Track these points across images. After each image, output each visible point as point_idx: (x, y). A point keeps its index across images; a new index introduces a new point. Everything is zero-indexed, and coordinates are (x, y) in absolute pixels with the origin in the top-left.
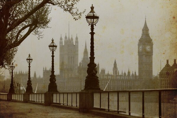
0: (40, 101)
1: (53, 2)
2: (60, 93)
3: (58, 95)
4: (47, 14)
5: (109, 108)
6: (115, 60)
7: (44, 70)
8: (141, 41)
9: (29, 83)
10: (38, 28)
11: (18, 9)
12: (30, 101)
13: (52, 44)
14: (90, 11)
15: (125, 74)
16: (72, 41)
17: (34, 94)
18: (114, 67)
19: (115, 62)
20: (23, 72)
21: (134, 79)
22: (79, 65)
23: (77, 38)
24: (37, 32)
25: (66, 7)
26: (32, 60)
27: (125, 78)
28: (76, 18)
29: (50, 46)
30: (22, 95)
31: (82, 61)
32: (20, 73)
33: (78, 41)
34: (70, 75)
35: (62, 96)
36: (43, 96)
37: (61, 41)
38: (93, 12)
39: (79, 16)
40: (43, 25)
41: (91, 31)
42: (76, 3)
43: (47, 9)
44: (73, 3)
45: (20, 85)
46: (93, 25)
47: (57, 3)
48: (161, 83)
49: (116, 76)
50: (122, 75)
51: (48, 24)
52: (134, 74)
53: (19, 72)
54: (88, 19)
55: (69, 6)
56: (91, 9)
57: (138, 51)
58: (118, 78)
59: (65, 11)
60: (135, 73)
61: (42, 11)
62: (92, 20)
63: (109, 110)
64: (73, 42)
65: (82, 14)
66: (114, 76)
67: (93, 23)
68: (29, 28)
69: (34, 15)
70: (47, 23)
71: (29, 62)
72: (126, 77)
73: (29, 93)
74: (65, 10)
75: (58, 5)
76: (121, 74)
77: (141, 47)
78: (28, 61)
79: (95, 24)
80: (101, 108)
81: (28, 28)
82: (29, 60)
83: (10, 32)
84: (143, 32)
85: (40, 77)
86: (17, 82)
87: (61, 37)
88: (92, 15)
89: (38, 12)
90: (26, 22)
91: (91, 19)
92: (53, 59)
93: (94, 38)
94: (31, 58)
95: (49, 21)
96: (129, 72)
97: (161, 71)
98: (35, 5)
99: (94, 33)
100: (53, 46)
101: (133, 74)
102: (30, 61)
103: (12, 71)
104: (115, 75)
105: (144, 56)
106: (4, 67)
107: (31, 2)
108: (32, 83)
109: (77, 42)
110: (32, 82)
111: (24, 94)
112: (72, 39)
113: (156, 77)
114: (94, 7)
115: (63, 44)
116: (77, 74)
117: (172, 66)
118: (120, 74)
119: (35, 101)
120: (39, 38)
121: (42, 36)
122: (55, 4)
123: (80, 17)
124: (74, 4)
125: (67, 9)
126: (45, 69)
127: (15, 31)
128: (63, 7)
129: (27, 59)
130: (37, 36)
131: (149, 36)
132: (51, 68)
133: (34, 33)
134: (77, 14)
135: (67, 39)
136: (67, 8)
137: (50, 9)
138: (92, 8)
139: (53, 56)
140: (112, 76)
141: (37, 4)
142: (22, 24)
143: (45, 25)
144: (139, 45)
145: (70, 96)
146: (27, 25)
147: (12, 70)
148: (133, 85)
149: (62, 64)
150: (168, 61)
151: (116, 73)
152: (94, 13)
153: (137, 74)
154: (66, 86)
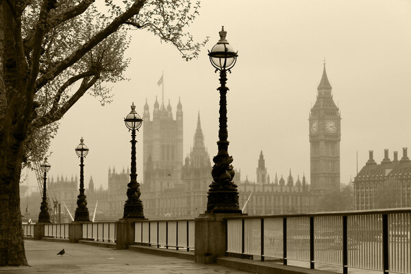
0: (106, 238)
1: (138, 21)
2: (150, 222)
3: (146, 226)
4: (120, 49)
5: (262, 253)
6: (261, 152)
7: (109, 174)
8: (315, 111)
9: (82, 199)
10: (103, 81)
11: (59, 38)
12: (83, 239)
13: (132, 116)
14: (218, 41)
15: (282, 181)
16: (169, 113)
17: (93, 224)
18: (259, 166)
19: (261, 156)
20: (66, 179)
21: (301, 191)
22: (184, 163)
23: (180, 106)
24: (100, 89)
25: (165, 32)
26: (87, 150)
27: (282, 189)
28: (187, 57)
29: (127, 120)
30: (67, 227)
31: (192, 154)
32: (60, 180)
33: (182, 113)
34: (165, 184)
35: (154, 227)
36: (113, 227)
37: (146, 112)
38: (224, 44)
39: (194, 51)
40: (113, 75)
41: (220, 85)
42: (187, 23)
43: (121, 39)
44: (180, 22)
45: (60, 205)
46: (225, 71)
47: (146, 23)
48: (358, 199)
49: (264, 186)
50: (276, 185)
51: (123, 72)
52: (301, 181)
53: (58, 179)
54: (213, 58)
55: (173, 28)
56: (221, 36)
57: (310, 132)
58: (268, 191)
59: (163, 41)
60: (304, 178)
61: (111, 44)
62: (223, 60)
63: (263, 258)
64: (171, 114)
65: (201, 48)
66: (258, 185)
67: (225, 66)
68: (82, 80)
69: (93, 52)
70: (121, 69)
71: (82, 155)
72: (284, 188)
73: (81, 222)
74: (164, 38)
75: (149, 27)
76: (274, 182)
77: (315, 125)
78: (80, 152)
79: (229, 69)
80: (245, 253)
81: (80, 81)
82: (82, 150)
83: (43, 89)
84: (320, 93)
85: (101, 188)
86: (55, 200)
87: (146, 103)
88: (223, 50)
89: (101, 45)
90: (75, 68)
91: (220, 58)
92: (134, 148)
93: (227, 99)
94: (84, 147)
95: (124, 67)
96: (290, 178)
97: (358, 175)
98: (95, 31)
99: (227, 89)
100: (135, 120)
101: (298, 181)
102: (84, 152)
103: (45, 175)
104: (262, 184)
105: (322, 143)
106: (29, 165)
107: (87, 25)
108: (87, 201)
109: (180, 114)
110: (87, 199)
111: (70, 225)
112: (170, 108)
113: (347, 188)
114: (226, 33)
115: (151, 119)
116: (180, 182)
117: (380, 163)
118: (271, 182)
119: (93, 240)
120: (103, 102)
121: (109, 99)
122: (141, 25)
123: (196, 54)
124: (182, 24)
125: (169, 35)
126: (112, 172)
127: (53, 86)
128: (158, 31)
129: (77, 150)
130: (100, 98)
131: (332, 102)
132: (130, 167)
133: (93, 93)
134: (189, 46)
135: (158, 107)
136: (169, 33)
137: (128, 40)
138: (223, 34)
139: (134, 142)
140: (254, 185)
141: (99, 30)
142: (68, 73)
143: (117, 74)
144: (311, 121)
145: (172, 227)
146: (77, 74)
147: (45, 173)
148: (299, 204)
149: (149, 161)
150: (371, 154)
151: (263, 180)
152: (226, 45)
153: (308, 181)
154: (157, 207)
